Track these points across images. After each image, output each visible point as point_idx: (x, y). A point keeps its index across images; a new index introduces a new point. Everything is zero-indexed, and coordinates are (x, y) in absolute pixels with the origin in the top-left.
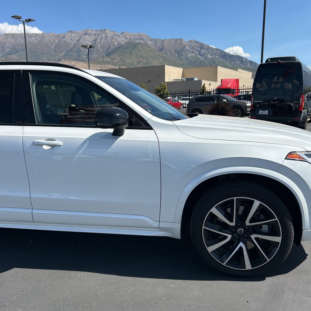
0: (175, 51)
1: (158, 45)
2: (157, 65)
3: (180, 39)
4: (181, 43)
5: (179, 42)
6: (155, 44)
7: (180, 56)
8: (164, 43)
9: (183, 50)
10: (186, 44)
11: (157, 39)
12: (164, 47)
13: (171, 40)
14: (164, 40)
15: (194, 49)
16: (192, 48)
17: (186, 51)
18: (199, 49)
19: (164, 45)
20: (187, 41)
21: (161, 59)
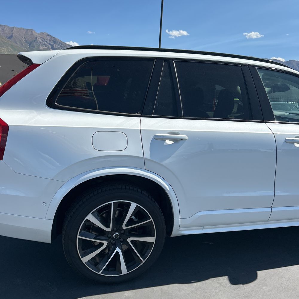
0: (26, 41)
1: (6, 32)
2: (5, 53)
3: (31, 29)
4: (32, 34)
5: (30, 32)
6: (3, 30)
7: (32, 47)
8: (13, 32)
9: (35, 41)
10: (38, 35)
11: (5, 25)
12: (13, 35)
13: (20, 29)
14: (13, 28)
15: (47, 42)
16: (44, 41)
17: (38, 43)
18: (52, 43)
19: (13, 34)
20: (39, 33)
21: (10, 48)
